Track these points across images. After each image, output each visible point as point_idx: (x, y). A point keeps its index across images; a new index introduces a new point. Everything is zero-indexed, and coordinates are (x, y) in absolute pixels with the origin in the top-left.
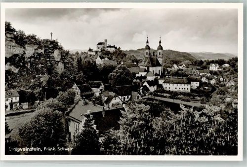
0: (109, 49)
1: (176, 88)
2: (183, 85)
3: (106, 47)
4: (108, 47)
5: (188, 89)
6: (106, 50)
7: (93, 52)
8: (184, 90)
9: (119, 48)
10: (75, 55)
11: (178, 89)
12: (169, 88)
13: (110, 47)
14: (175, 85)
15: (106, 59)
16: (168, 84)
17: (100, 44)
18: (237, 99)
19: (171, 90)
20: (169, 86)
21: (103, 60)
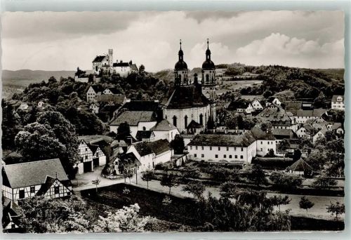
0: (119, 70)
1: (217, 156)
2: (231, 149)
3: (112, 65)
4: (115, 65)
5: (242, 157)
6: (111, 72)
7: (83, 77)
8: (233, 159)
9: (142, 67)
10: (47, 85)
11: (221, 158)
12: (203, 156)
13: (122, 64)
14: (215, 149)
15: (107, 92)
16: (200, 148)
17: (99, 59)
18: (344, 179)
19: (206, 159)
20: (203, 152)
21: (99, 93)
